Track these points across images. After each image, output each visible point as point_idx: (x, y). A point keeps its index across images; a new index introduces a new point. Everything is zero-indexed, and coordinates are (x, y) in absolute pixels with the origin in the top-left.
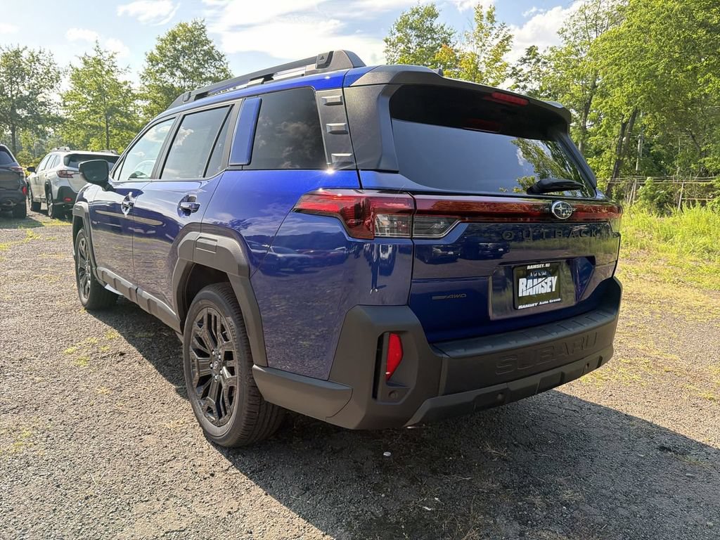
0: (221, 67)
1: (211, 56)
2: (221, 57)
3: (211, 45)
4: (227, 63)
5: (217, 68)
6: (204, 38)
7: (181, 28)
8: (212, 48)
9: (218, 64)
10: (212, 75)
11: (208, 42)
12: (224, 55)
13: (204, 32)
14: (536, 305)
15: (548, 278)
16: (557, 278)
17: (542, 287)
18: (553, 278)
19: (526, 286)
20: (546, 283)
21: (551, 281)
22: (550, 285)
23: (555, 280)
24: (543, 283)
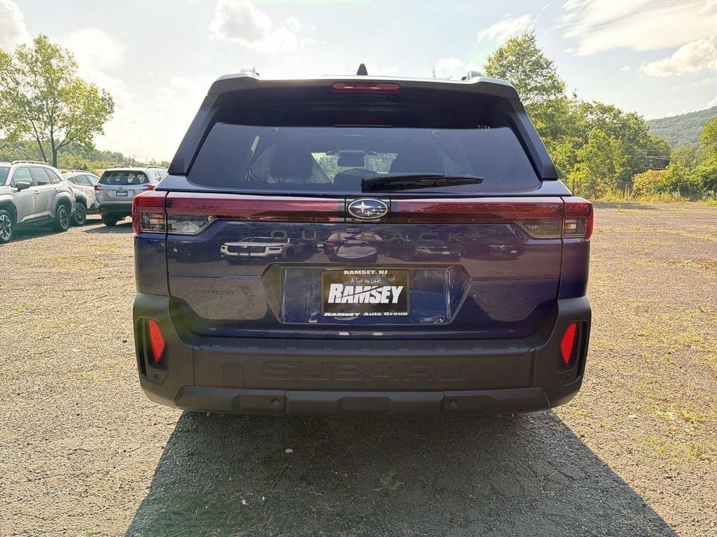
0: (549, 75)
1: (538, 65)
2: (548, 64)
3: (540, 54)
4: (555, 70)
5: (544, 76)
6: (532, 49)
7: (511, 44)
8: (541, 57)
9: (544, 72)
10: (539, 85)
11: (536, 51)
12: (552, 62)
13: (533, 43)
14: (357, 314)
15: (384, 287)
16: (401, 288)
17: (371, 295)
18: (394, 288)
19: (342, 293)
20: (380, 293)
21: (391, 291)
22: (389, 295)
23: (397, 292)
24: (374, 292)
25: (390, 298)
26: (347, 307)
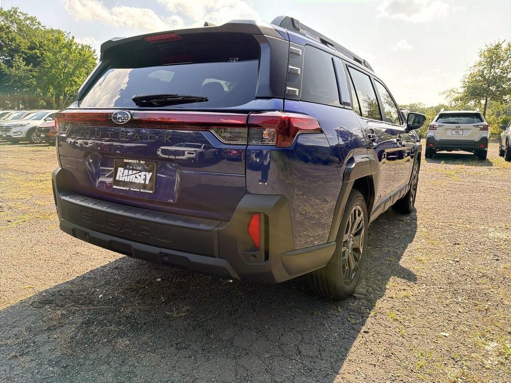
14: (128, 189)
15: (143, 172)
16: (151, 174)
17: (136, 177)
18: (147, 173)
19: (123, 174)
20: (140, 176)
21: (145, 175)
22: (144, 178)
23: (149, 175)
24: (137, 175)
25: (145, 180)
26: (125, 183)
